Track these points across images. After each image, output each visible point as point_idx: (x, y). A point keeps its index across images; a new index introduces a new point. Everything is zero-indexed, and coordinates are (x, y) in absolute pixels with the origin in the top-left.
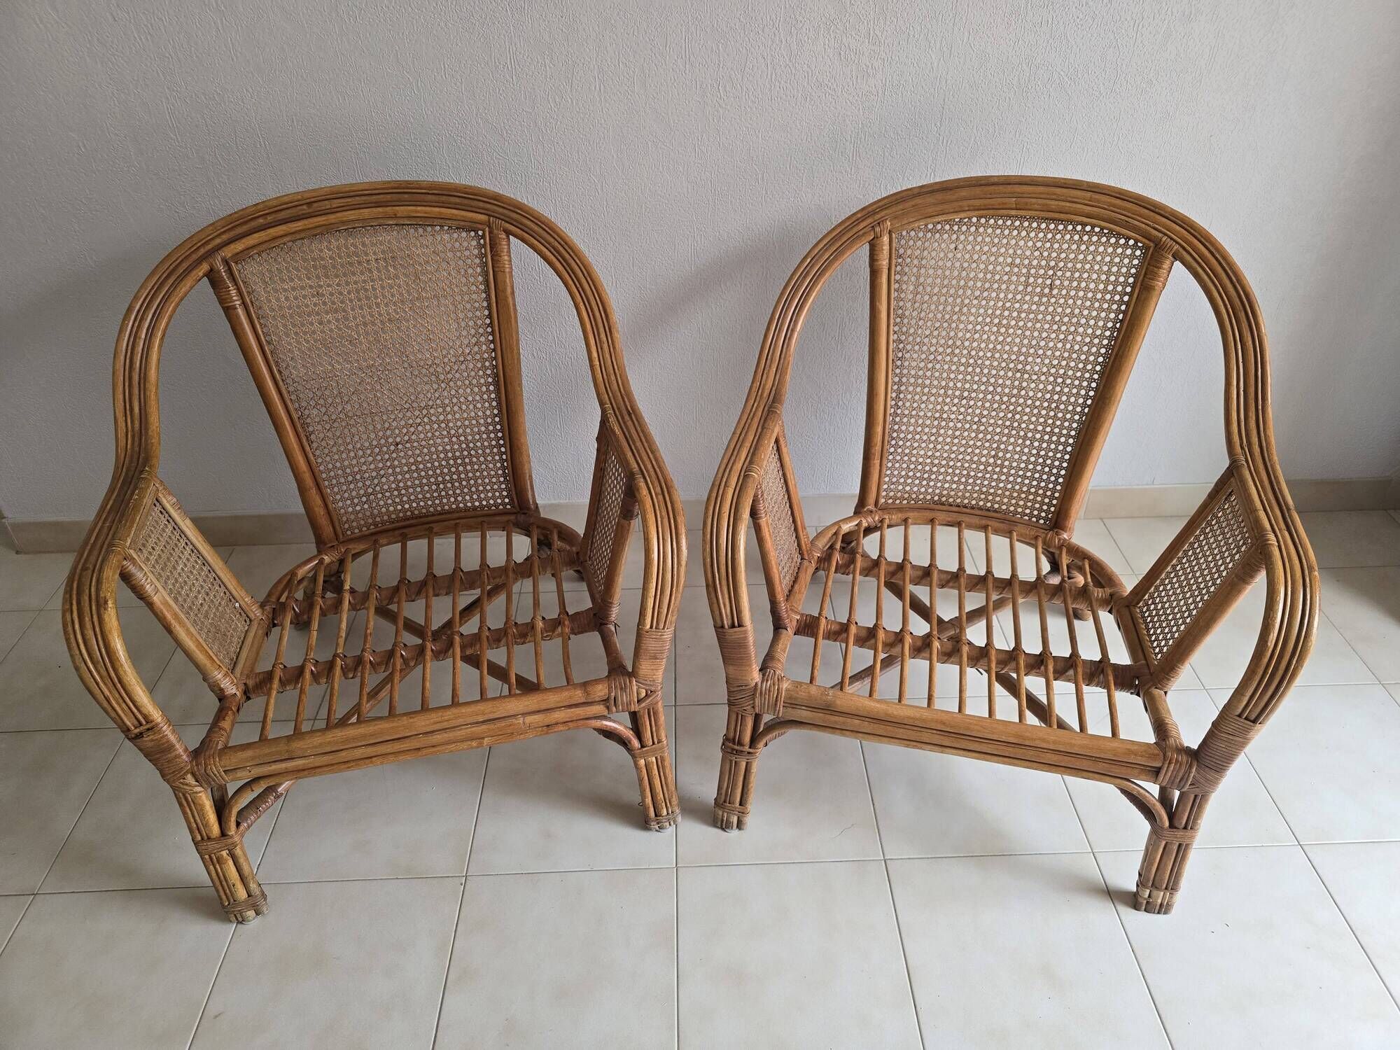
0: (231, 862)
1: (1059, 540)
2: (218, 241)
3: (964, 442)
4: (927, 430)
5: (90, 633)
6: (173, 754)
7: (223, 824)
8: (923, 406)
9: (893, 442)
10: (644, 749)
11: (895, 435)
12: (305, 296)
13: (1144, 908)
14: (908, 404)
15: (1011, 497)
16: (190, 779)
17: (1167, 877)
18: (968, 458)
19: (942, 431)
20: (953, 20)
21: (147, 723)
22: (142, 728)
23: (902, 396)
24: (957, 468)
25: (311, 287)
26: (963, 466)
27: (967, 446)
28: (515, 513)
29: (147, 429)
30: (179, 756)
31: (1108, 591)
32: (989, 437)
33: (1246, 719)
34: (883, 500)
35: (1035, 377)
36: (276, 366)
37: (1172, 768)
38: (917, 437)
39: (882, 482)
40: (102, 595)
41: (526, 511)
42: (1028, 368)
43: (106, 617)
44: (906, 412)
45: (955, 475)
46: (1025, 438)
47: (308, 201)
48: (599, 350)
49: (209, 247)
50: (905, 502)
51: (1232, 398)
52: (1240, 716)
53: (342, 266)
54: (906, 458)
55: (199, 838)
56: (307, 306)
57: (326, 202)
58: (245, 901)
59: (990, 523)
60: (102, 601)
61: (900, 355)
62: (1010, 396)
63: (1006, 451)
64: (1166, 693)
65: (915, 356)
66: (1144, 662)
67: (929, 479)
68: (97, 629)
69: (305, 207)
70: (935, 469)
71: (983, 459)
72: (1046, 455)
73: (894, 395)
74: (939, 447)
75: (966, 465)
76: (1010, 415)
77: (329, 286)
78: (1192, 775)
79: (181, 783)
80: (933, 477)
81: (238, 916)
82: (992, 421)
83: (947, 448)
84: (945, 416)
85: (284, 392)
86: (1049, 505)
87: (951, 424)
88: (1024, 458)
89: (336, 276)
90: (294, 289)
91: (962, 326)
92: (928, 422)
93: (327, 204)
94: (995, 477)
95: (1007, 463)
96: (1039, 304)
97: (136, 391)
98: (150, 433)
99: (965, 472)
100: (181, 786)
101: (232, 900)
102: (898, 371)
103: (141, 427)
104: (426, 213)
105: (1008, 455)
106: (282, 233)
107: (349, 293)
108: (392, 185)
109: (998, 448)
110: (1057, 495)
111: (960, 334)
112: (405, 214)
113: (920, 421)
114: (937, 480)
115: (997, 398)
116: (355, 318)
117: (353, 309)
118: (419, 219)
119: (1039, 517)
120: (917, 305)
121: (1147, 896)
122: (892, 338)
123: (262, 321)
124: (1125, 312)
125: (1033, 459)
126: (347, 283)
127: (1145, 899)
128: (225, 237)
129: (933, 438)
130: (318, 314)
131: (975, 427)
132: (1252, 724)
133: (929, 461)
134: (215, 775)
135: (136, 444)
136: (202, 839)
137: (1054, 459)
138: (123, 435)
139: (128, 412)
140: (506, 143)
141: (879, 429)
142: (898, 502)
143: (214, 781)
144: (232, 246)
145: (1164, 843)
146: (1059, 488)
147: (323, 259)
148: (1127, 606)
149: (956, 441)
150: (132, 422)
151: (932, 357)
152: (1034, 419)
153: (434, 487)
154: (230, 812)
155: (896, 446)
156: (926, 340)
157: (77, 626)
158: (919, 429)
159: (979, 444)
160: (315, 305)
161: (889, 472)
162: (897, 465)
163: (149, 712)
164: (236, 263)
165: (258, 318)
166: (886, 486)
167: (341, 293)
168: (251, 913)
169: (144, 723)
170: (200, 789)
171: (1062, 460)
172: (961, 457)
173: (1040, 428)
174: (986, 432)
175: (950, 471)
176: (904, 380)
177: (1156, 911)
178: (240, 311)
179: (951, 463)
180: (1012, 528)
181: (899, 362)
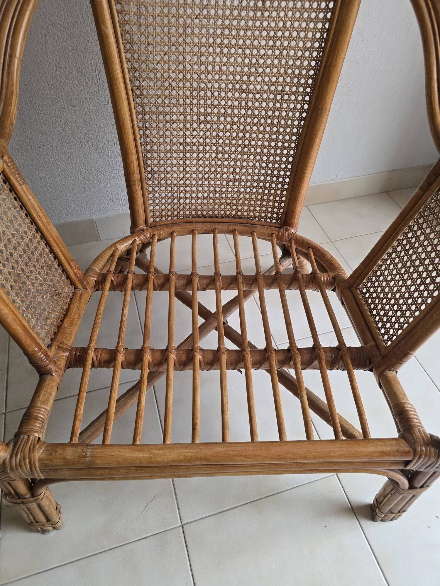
1: (289, 235)
3: (207, 163)
4: (175, 155)
8: (168, 133)
9: (149, 169)
11: (149, 162)
13: (379, 520)
14: (154, 132)
15: (250, 205)
17: (400, 507)
18: (212, 176)
19: (188, 155)
23: (147, 124)
24: (205, 186)
26: (209, 184)
27: (210, 166)
31: (331, 275)
32: (226, 156)
34: (152, 220)
35: (258, 96)
38: (169, 162)
39: (147, 205)
42: (252, 87)
44: (155, 140)
45: (205, 192)
46: (255, 154)
50: (170, 218)
51: (434, 92)
54: (163, 182)
59: (236, 227)
61: (137, 84)
62: (239, 116)
63: (242, 167)
64: (396, 372)
65: (151, 84)
66: (373, 343)
67: (185, 198)
70: (188, 189)
71: (225, 176)
72: (273, 166)
73: (141, 125)
74: (188, 169)
75: (212, 183)
76: (241, 135)
80: (188, 195)
82: (227, 141)
83: (194, 169)
84: (188, 140)
86: (279, 207)
87: (195, 148)
88: (257, 171)
91: (188, 49)
92: (175, 148)
94: (236, 190)
95: (243, 177)
96: (254, 19)
99: (212, 189)
102: (139, 100)
105: (244, 171)
109: (235, 165)
110: (284, 199)
111: (188, 58)
113: (168, 148)
114: (191, 198)
115: (229, 119)
119: (272, 218)
120: (143, 29)
121: (383, 516)
122: (125, 66)
124: (330, 21)
125: (263, 171)
129: (181, 162)
131: (214, 148)
133: (182, 182)
137: (280, 169)
141: (134, 158)
142: (164, 219)
145: (402, 495)
146: (285, 193)
148: (350, 288)
149: (201, 162)
151: (166, 84)
152: (261, 136)
155: (152, 172)
156: (159, 67)
158: (169, 155)
159: (219, 163)
161: (151, 196)
162: (157, 189)
166: (151, 208)
171: (286, 169)
172: (206, 176)
173: (266, 143)
174: (224, 152)
175: (200, 189)
176: (147, 109)
177: (388, 520)
179: (200, 182)
180: (253, 229)
181: (138, 92)
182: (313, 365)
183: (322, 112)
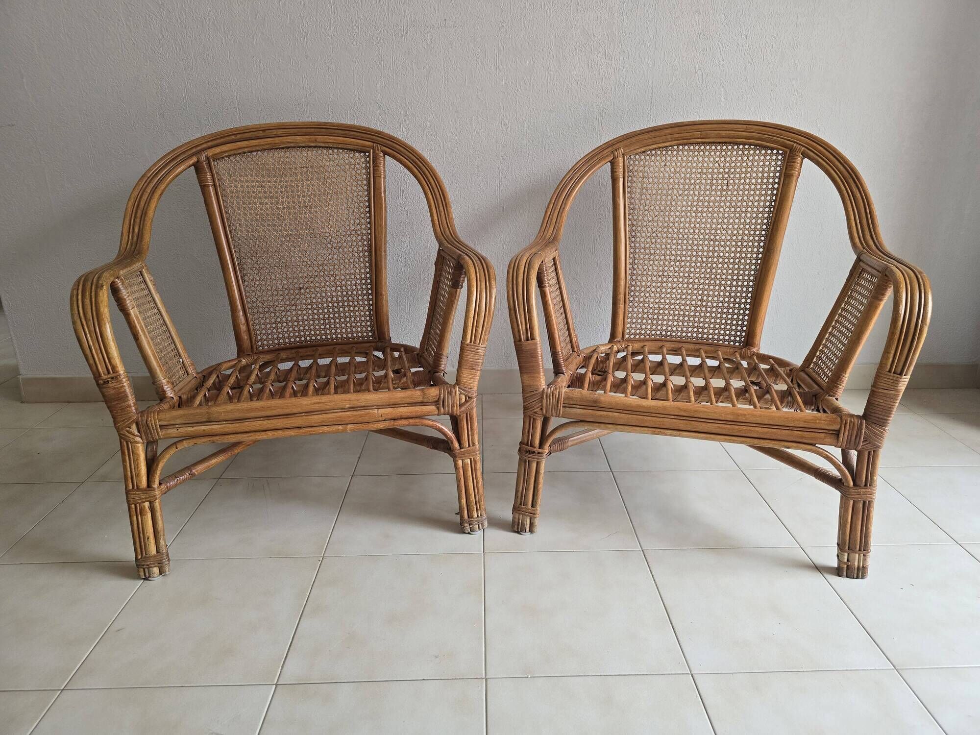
0: (149, 515)
1: (751, 352)
2: (205, 146)
3: (679, 291)
4: (654, 284)
5: (87, 301)
6: (127, 403)
7: (150, 476)
8: (651, 268)
9: (632, 294)
10: (462, 450)
11: (633, 288)
12: (253, 187)
13: (845, 573)
14: (640, 267)
15: (715, 329)
16: (134, 429)
17: (859, 538)
18: (683, 302)
19: (664, 285)
20: (654, 46)
21: (113, 372)
22: (109, 376)
23: (636, 261)
24: (676, 310)
25: (258, 181)
26: (680, 308)
27: (682, 294)
28: (375, 342)
29: (141, 241)
30: (129, 406)
32: (696, 286)
33: (894, 373)
34: (627, 336)
35: (723, 243)
36: (229, 228)
37: (848, 428)
38: (648, 289)
39: (626, 323)
40: (100, 282)
41: (383, 340)
42: (718, 237)
43: (101, 294)
44: (640, 272)
45: (675, 315)
46: (720, 285)
47: (263, 129)
48: (439, 216)
49: (199, 148)
50: (643, 337)
52: (890, 371)
53: (279, 170)
54: (641, 305)
55: (130, 487)
56: (254, 192)
57: (274, 131)
58: (154, 556)
59: (701, 347)
60: (100, 285)
61: (634, 234)
62: (708, 257)
63: (709, 295)
64: (836, 399)
65: (643, 234)
67: (658, 319)
68: (93, 300)
69: (261, 132)
70: (661, 312)
71: (694, 303)
72: (736, 295)
73: (631, 261)
74: (663, 296)
75: (682, 307)
76: (709, 270)
77: (269, 182)
78: (863, 431)
79: (127, 431)
80: (661, 317)
81: (146, 570)
82: (697, 275)
83: (668, 296)
84: (666, 274)
85: (232, 246)
86: (741, 331)
87: (670, 279)
88: (721, 299)
89: (275, 176)
90: (247, 181)
91: (672, 214)
92: (655, 279)
93: (274, 132)
94: (703, 314)
95: (709, 304)
96: (721, 196)
97: (138, 220)
98: (143, 243)
99: (682, 313)
100: (127, 434)
101: (144, 554)
102: (633, 245)
103: (137, 240)
104: (335, 140)
105: (710, 298)
106: (245, 146)
107: (281, 187)
108: (315, 124)
109: (703, 294)
110: (746, 323)
111: (672, 219)
112: (322, 140)
113: (649, 279)
114: (663, 320)
115: (699, 259)
116: (283, 203)
117: (282, 198)
118: (330, 144)
119: (735, 341)
120: (643, 202)
121: (846, 560)
122: (627, 223)
123: (224, 198)
124: (776, 195)
125: (727, 299)
126: (281, 181)
127: (845, 563)
128: (210, 144)
129: (658, 290)
130: (260, 198)
131: (686, 280)
132: (899, 376)
133: (657, 306)
134: (153, 428)
135: (133, 247)
136: (133, 488)
137: (741, 297)
138: (126, 242)
139: (131, 231)
141: (622, 283)
142: (637, 337)
143: (151, 434)
144: (213, 149)
145: (852, 502)
146: (747, 312)
147: (268, 164)
148: (803, 371)
149: (674, 291)
150: (133, 237)
151: (654, 235)
152: (725, 271)
154: (157, 465)
155: (634, 296)
156: (650, 224)
157: (80, 297)
158: (649, 284)
159: (690, 292)
160: (259, 192)
161: (630, 315)
162: (635, 310)
163: (116, 364)
164: (214, 161)
165: (222, 196)
166: (629, 325)
167: (276, 187)
168: (156, 570)
169: (111, 373)
170: (138, 439)
171: (746, 298)
172: (678, 302)
173: (729, 277)
174: (693, 283)
175: (672, 312)
176: (637, 251)
177: (855, 576)
178: (211, 189)
179: (672, 307)
180: (717, 349)
181: (633, 239)
182: (765, 397)
183: (774, 252)
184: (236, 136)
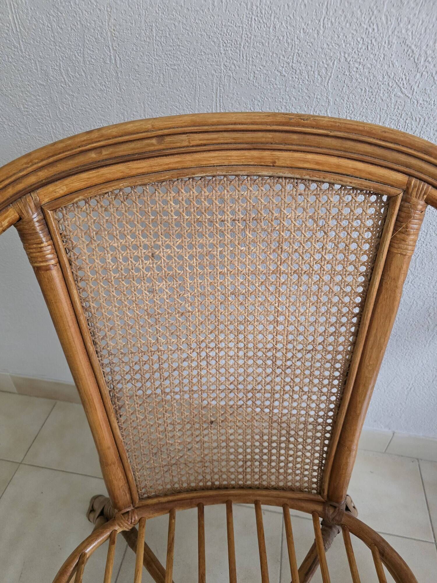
2: (32, 179)
12: (137, 258)
25: (146, 247)
41: (336, 505)
47: (160, 133)
49: (20, 186)
53: (190, 225)
56: (138, 270)
57: (184, 137)
69: (154, 141)
77: (168, 247)
85: (96, 364)
89: (180, 236)
90: (125, 248)
93: (184, 140)
104: (317, 163)
106: (119, 175)
107: (191, 257)
108: (279, 119)
112: (288, 163)
116: (192, 287)
117: (192, 278)
118: (304, 172)
123: (80, 284)
126: (191, 246)
128: (43, 175)
130: (150, 280)
140: (419, 75)
144: (51, 188)
147: (166, 213)
153: (241, 463)
160: (148, 269)
164: (55, 210)
165: (76, 281)
167: (181, 257)
178: (55, 273)
184: (101, 153)
